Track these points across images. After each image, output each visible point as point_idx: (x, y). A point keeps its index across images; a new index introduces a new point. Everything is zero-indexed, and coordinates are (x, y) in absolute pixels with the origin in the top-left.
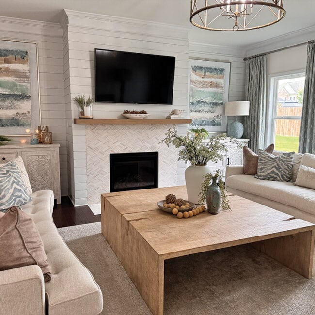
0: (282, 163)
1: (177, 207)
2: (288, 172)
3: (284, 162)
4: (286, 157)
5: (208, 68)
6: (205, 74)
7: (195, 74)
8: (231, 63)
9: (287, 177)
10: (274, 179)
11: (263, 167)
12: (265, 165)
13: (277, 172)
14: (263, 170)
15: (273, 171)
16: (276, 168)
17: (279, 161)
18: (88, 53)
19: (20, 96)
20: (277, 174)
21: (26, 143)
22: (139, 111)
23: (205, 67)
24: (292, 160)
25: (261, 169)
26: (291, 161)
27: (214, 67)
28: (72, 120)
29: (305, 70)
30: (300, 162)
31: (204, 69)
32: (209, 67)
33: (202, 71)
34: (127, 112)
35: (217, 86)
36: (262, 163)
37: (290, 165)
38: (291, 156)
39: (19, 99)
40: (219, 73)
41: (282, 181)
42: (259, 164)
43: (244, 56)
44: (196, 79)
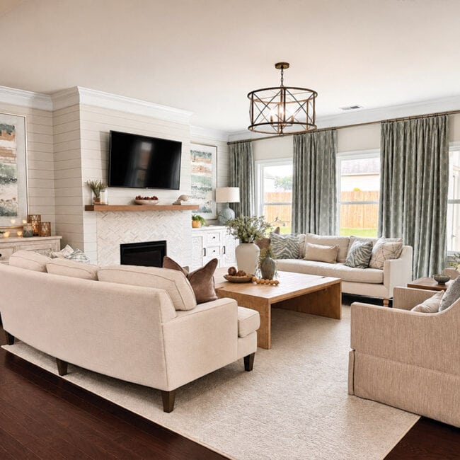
2: (297, 251)
3: (293, 241)
4: (294, 237)
5: (197, 152)
8: (216, 147)
9: (296, 255)
12: (278, 246)
13: (288, 250)
14: (277, 250)
15: (285, 250)
17: (289, 241)
18: (99, 133)
19: (4, 179)
20: (288, 253)
21: (9, 236)
22: (150, 197)
24: (299, 239)
25: (274, 249)
26: (298, 241)
27: (203, 151)
28: (84, 207)
31: (194, 153)
34: (139, 198)
35: (206, 171)
36: (275, 244)
37: (297, 244)
38: (297, 237)
39: (4, 182)
40: (207, 157)
43: (227, 141)
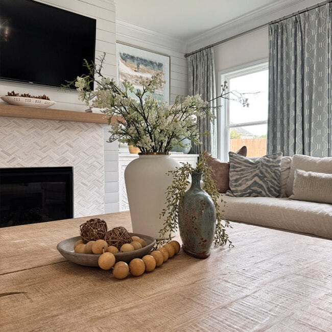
0: (268, 169)
1: (113, 248)
2: (276, 183)
3: (269, 167)
4: (271, 160)
5: (141, 59)
6: (138, 66)
7: (125, 64)
8: (170, 57)
9: (275, 190)
10: (259, 194)
11: (238, 177)
12: (242, 174)
13: (261, 182)
14: (240, 182)
15: (255, 181)
16: (259, 177)
17: (262, 166)
20: (261, 187)
23: (138, 58)
24: (280, 164)
25: (236, 181)
26: (279, 166)
27: (150, 60)
29: (268, 59)
30: (290, 168)
31: (137, 60)
32: (143, 58)
33: (134, 62)
36: (237, 172)
37: (277, 171)
38: (277, 159)
40: (156, 67)
41: (269, 197)
42: (231, 174)
43: (185, 52)
44: (127, 72)
